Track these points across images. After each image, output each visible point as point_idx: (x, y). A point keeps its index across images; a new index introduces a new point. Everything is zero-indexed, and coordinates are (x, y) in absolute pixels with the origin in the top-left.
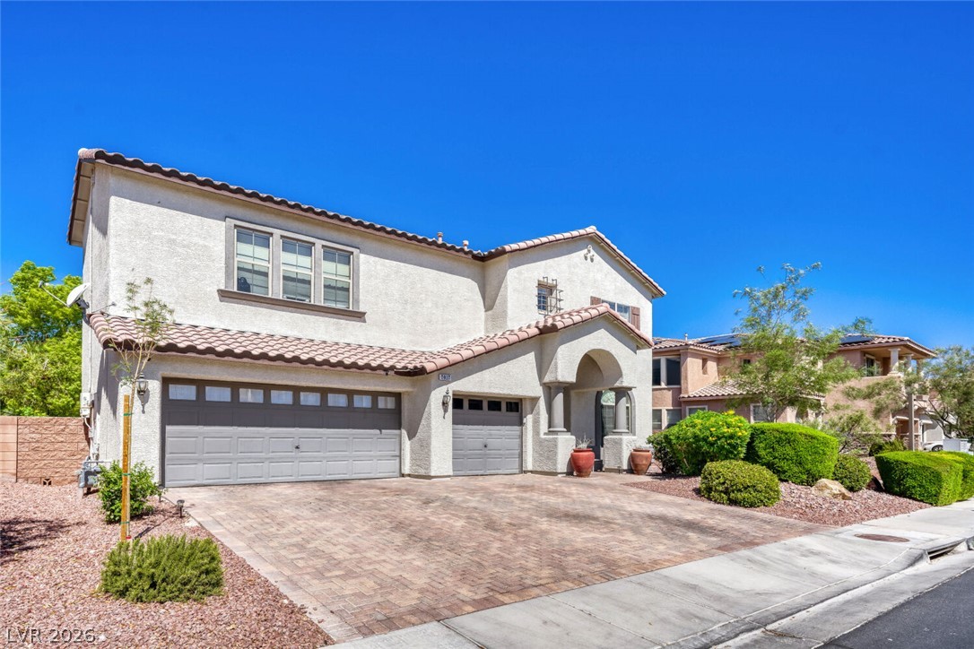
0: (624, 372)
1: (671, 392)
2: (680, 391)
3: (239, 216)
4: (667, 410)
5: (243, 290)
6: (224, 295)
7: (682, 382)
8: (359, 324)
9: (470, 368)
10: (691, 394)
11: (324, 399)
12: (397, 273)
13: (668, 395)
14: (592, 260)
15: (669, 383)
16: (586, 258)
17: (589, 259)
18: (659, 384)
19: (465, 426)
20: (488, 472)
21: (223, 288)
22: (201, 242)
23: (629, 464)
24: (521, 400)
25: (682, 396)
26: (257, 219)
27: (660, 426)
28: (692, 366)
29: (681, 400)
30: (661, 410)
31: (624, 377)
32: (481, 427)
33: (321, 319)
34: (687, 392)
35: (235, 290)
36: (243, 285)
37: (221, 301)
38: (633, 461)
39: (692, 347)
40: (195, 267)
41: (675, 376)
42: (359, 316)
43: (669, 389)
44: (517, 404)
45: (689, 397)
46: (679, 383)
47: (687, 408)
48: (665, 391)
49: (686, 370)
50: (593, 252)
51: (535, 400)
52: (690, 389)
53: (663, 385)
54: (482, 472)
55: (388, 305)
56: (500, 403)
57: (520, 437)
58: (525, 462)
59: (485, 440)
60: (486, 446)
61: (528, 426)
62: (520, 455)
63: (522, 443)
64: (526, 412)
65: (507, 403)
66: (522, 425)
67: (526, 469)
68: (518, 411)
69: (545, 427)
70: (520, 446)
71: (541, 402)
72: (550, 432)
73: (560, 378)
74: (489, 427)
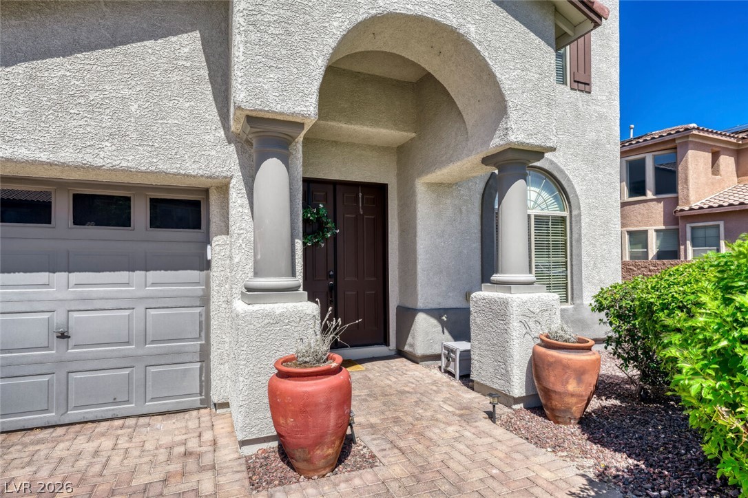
0: (512, 101)
1: (662, 205)
2: (676, 201)
4: (657, 231)
7: (680, 187)
10: (695, 205)
13: (658, 210)
15: (658, 191)
18: (644, 194)
20: (74, 415)
23: (529, 384)
24: (206, 191)
25: (679, 208)
27: (646, 255)
28: (695, 164)
29: (679, 214)
30: (646, 232)
31: (513, 114)
34: (687, 201)
38: (539, 378)
39: (695, 132)
41: (668, 181)
43: (659, 201)
45: (691, 209)
46: (674, 189)
47: (688, 226)
48: (652, 204)
49: (686, 169)
51: (225, 185)
52: (692, 197)
53: (650, 195)
54: (51, 416)
56: (127, 199)
57: (205, 300)
58: (214, 376)
59: (58, 318)
60: (63, 336)
61: (215, 272)
62: (204, 355)
63: (214, 323)
64: (213, 227)
65: (155, 203)
66: (206, 265)
67: (215, 399)
68: (197, 226)
69: (246, 275)
70: (205, 326)
71: (233, 194)
72: (252, 293)
73: (240, 95)
74: (75, 277)
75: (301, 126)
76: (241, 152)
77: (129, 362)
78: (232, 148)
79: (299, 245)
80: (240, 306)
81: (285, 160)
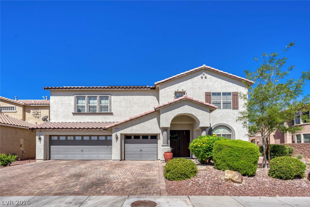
0: (201, 121)
3: (77, 94)
4: (304, 134)
5: (79, 112)
6: (74, 114)
8: (111, 116)
9: (127, 126)
11: (90, 138)
12: (124, 99)
14: (206, 78)
16: (202, 78)
17: (204, 78)
19: (132, 144)
20: (142, 159)
21: (73, 112)
22: (69, 102)
24: (157, 135)
26: (82, 94)
31: (201, 123)
32: (139, 144)
33: (100, 116)
35: (77, 112)
36: (79, 111)
37: (73, 115)
40: (67, 108)
42: (111, 114)
44: (156, 136)
50: (206, 75)
51: (159, 134)
54: (139, 159)
55: (121, 109)
56: (148, 136)
57: (157, 148)
58: (158, 156)
59: (141, 149)
60: (141, 151)
61: (158, 144)
62: (157, 154)
63: (158, 150)
64: (158, 139)
65: (151, 136)
66: (157, 143)
67: (158, 159)
68: (156, 139)
69: (162, 144)
70: (157, 151)
71: (160, 135)
72: (162, 146)
73: (161, 126)
74: (142, 144)
75: (168, 128)
76: (161, 130)
77: (148, 154)
78: (160, 130)
79: (169, 141)
80: (161, 147)
81: (167, 132)
